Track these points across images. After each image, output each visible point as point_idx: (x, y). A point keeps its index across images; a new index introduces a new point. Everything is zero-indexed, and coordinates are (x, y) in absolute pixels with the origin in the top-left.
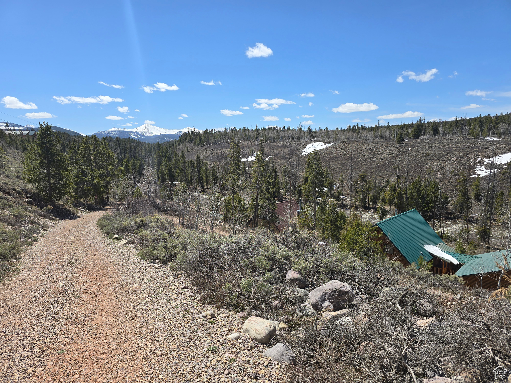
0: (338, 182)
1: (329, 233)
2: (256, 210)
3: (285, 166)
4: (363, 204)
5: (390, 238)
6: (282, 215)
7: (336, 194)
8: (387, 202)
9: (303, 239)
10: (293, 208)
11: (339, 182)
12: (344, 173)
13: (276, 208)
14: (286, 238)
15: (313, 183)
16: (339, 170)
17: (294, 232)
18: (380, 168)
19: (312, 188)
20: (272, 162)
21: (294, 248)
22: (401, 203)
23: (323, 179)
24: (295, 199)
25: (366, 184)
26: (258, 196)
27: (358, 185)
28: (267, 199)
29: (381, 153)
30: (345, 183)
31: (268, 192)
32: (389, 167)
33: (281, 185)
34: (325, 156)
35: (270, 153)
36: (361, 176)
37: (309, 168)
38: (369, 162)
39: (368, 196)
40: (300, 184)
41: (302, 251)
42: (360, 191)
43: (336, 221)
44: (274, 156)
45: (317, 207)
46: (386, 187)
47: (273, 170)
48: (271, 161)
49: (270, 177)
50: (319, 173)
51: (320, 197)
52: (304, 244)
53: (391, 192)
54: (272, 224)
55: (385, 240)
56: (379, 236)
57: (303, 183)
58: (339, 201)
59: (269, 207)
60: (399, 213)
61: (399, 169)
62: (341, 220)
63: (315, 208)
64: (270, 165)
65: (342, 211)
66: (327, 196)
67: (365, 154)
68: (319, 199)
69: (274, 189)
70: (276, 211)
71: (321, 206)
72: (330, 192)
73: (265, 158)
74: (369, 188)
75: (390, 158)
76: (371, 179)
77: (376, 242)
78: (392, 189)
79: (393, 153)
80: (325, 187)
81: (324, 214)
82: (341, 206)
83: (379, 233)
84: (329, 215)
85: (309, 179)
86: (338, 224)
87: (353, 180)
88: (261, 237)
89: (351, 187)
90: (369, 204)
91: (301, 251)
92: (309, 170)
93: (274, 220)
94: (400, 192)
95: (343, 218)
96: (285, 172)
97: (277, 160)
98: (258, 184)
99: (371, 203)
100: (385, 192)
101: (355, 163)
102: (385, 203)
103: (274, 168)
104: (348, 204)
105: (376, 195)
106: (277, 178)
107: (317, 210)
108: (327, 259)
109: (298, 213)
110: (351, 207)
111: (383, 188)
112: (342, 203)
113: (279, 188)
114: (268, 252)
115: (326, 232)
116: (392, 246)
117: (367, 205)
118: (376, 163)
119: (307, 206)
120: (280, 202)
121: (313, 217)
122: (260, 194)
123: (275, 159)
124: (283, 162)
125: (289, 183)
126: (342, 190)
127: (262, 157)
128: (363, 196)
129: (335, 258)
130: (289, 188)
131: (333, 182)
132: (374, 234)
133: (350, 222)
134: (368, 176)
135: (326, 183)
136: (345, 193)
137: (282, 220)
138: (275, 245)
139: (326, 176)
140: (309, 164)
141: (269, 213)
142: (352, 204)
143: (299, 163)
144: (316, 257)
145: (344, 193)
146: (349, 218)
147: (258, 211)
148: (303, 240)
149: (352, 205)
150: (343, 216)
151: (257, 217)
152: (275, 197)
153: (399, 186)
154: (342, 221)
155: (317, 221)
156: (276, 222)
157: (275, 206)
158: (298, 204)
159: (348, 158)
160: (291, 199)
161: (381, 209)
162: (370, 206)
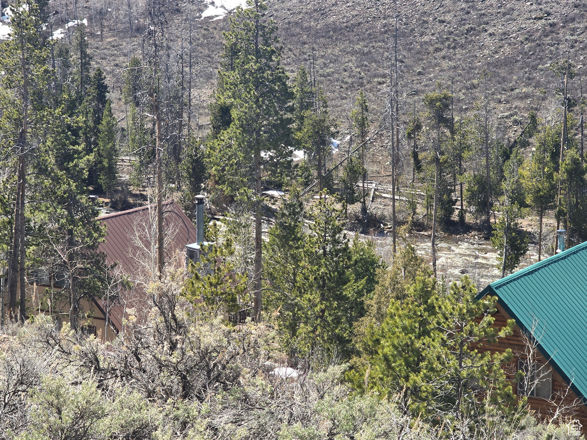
0: (347, 125)
1: (313, 332)
2: (16, 246)
3: (136, 62)
4: (440, 213)
5: (539, 340)
6: (125, 263)
7: (342, 173)
8: (528, 201)
9: (205, 355)
10: (170, 232)
11: (350, 127)
12: (371, 90)
13: (101, 236)
14: (136, 355)
15: (250, 133)
16: (350, 81)
17: (169, 328)
18: (503, 72)
19: (247, 153)
20: (82, 46)
21: (169, 393)
22: (577, 203)
23: (289, 115)
24: (177, 196)
25: (453, 132)
26: (22, 187)
27: (423, 139)
28: (61, 201)
29: (504, 14)
30: (372, 130)
31: (67, 169)
32: (535, 68)
33: (121, 140)
34: (297, 23)
35: (71, 7)
36: (431, 102)
37: (233, 69)
38: (462, 47)
39: (460, 179)
40: (199, 135)
41: (201, 400)
42: (429, 163)
43: (342, 281)
44: (90, 20)
45: (265, 228)
46: (525, 144)
47: (85, 81)
48: (75, 42)
49: (75, 107)
50: (272, 91)
51: (278, 187)
52: (209, 372)
53: (541, 161)
54: (84, 303)
55: (522, 347)
56: (502, 334)
57: (208, 131)
58: (352, 202)
59: (70, 232)
60: (571, 243)
61: (571, 76)
62: (359, 276)
63: (259, 233)
64: (74, 57)
65: (363, 239)
66: (306, 184)
67: (448, 17)
68: (272, 197)
69: (91, 157)
70: (100, 249)
71: (281, 225)
72: (319, 167)
73: (52, 27)
74: (462, 150)
75: (537, 30)
76: (471, 114)
77: (492, 354)
78: (545, 151)
79: (549, 14)
80: (298, 145)
81: (294, 257)
82: (360, 221)
83: (500, 323)
84: (314, 259)
85: (234, 113)
86: (349, 292)
87: (403, 118)
88: (31, 354)
89: (396, 146)
90: (462, 213)
91: (196, 403)
92: (234, 76)
93: (95, 288)
94: (575, 161)
95: (367, 270)
96: (135, 88)
97: (102, 38)
98: (21, 139)
99: (473, 209)
100: (520, 162)
101: (410, 50)
102: (523, 204)
103: (92, 74)
104: (388, 212)
105: (489, 176)
106: (106, 112)
107: (266, 239)
108: (297, 426)
109: (192, 254)
110: (398, 223)
111: (515, 150)
112: (364, 209)
113: (112, 153)
114: (59, 412)
115: (303, 329)
116: (547, 368)
117: (455, 217)
118: (486, 52)
119: (228, 223)
120: (117, 210)
121: (250, 267)
122: (31, 180)
123: (92, 35)
124: (127, 45)
125: (153, 132)
126: (361, 157)
127: (37, 25)
128: (442, 181)
129: (328, 424)
130: (153, 153)
131: (328, 128)
132: (483, 323)
133: (395, 282)
134: (459, 101)
135: (299, 129)
136: (375, 168)
137: (125, 285)
138: (91, 381)
139: (301, 103)
140: (234, 52)
141: (71, 257)
142: (400, 212)
143: (193, 50)
144: (254, 424)
145: (370, 168)
146: (390, 268)
147: (23, 252)
148: (202, 358)
149: (400, 217)
150: (366, 262)
151: (22, 275)
152: (99, 191)
153: (573, 140)
154: (363, 281)
155: (266, 284)
156: (100, 294)
157: (97, 230)
158: (191, 217)
159: (382, 33)
160: (162, 196)
161: (508, 230)
162: (469, 218)
